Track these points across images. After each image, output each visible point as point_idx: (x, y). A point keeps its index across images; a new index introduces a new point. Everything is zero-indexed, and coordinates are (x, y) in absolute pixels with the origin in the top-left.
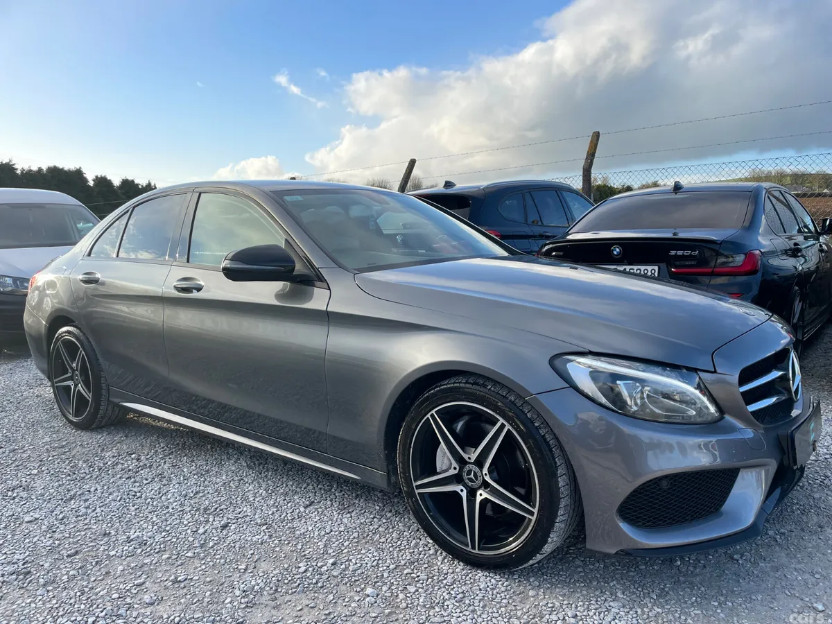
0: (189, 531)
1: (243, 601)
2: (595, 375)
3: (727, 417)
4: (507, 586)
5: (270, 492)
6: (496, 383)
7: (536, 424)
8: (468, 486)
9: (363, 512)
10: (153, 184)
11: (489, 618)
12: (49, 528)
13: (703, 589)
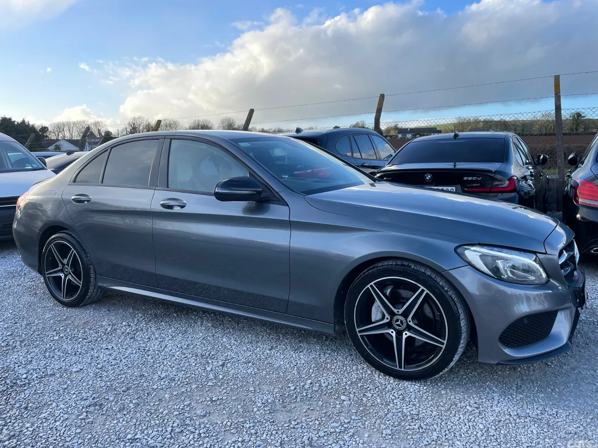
0: (199, 369)
1: (266, 409)
3: (552, 280)
4: (426, 389)
5: (239, 342)
8: (396, 329)
12: (96, 374)
13: (539, 382)
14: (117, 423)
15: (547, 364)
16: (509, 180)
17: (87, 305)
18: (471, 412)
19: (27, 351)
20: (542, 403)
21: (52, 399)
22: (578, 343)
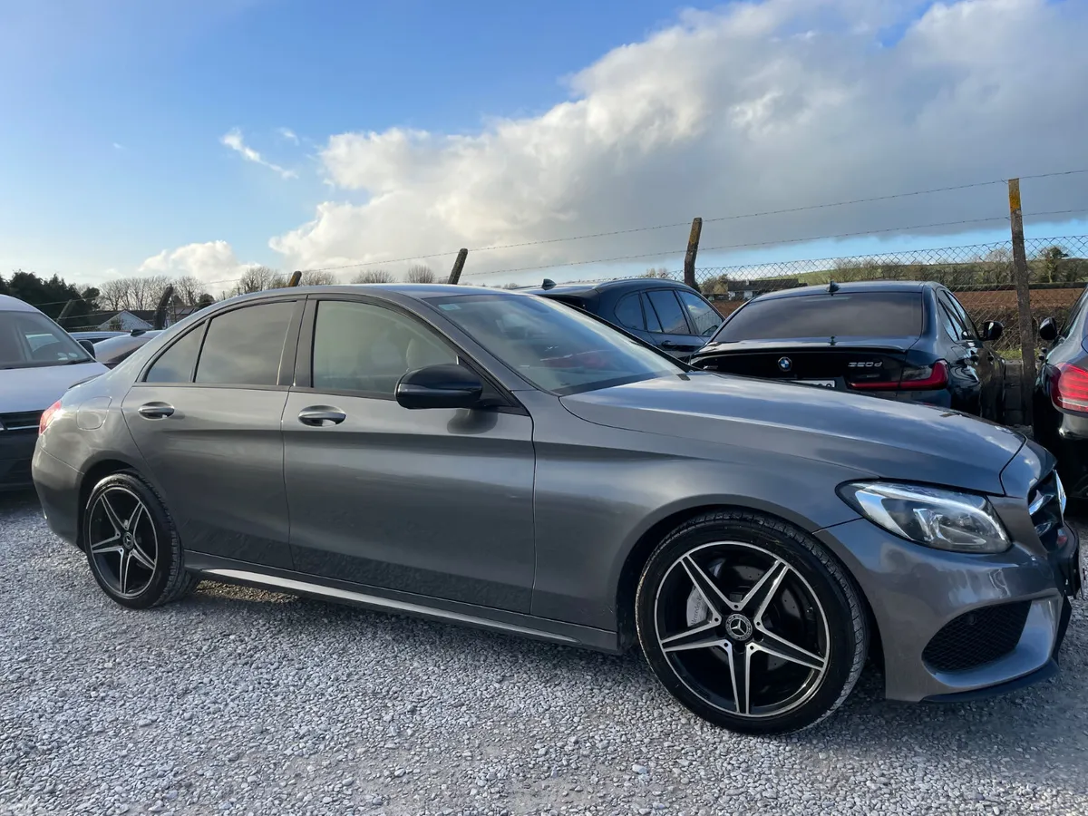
0: (370, 719)
1: (493, 791)
2: (889, 503)
3: (1017, 545)
4: (790, 751)
5: (442, 668)
7: (824, 562)
8: (734, 639)
9: (573, 683)
11: (790, 785)
12: (181, 730)
15: (1014, 703)
16: (932, 366)
17: (165, 604)
18: (875, 791)
19: (54, 688)
20: (1007, 774)
21: (100, 775)
22: (1071, 662)
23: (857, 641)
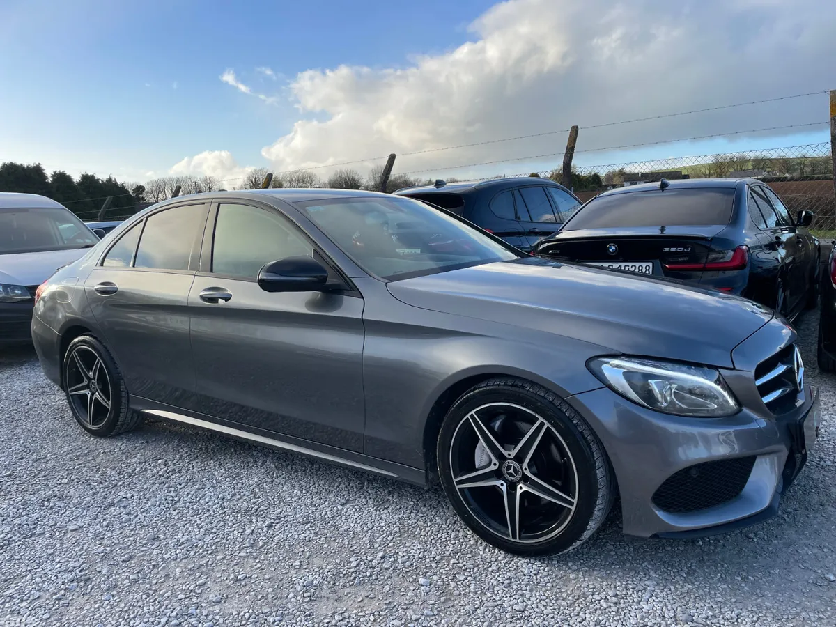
0: (236, 532)
2: (628, 375)
3: (745, 410)
4: (548, 571)
6: (533, 384)
7: (575, 422)
8: (508, 480)
9: (398, 507)
10: (113, 179)
11: (538, 601)
12: (97, 535)
13: (726, 566)
14: (98, 608)
15: (747, 537)
16: (734, 250)
18: (605, 609)
19: (21, 498)
21: (29, 568)
23: (600, 487)
